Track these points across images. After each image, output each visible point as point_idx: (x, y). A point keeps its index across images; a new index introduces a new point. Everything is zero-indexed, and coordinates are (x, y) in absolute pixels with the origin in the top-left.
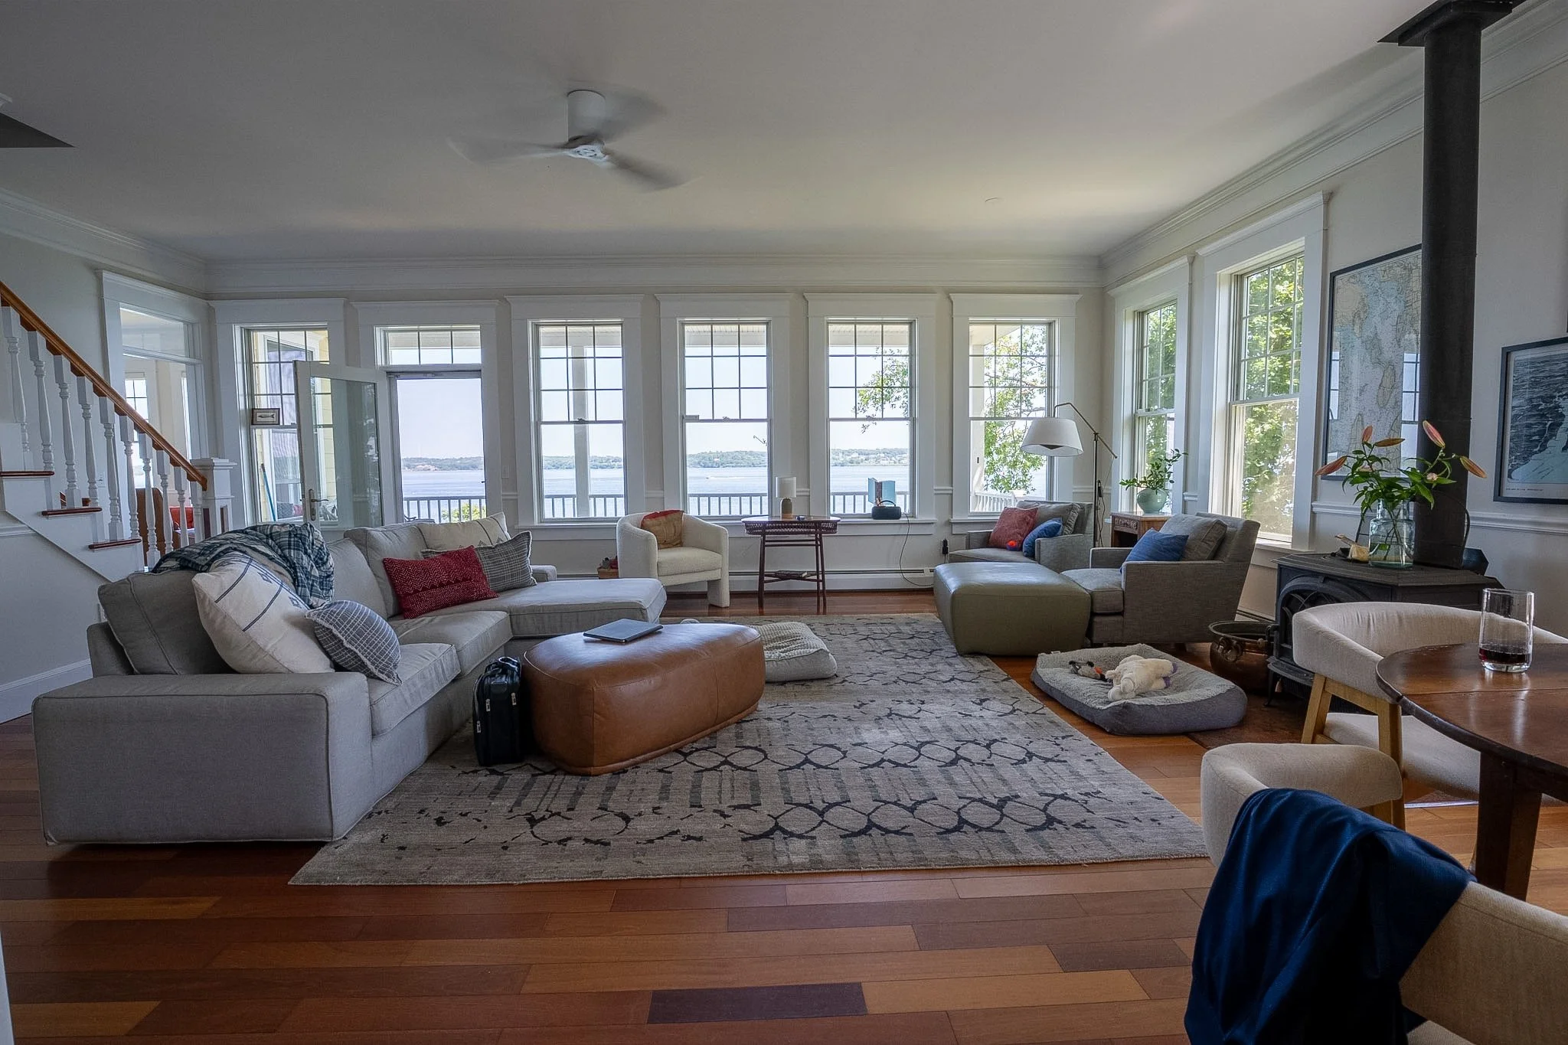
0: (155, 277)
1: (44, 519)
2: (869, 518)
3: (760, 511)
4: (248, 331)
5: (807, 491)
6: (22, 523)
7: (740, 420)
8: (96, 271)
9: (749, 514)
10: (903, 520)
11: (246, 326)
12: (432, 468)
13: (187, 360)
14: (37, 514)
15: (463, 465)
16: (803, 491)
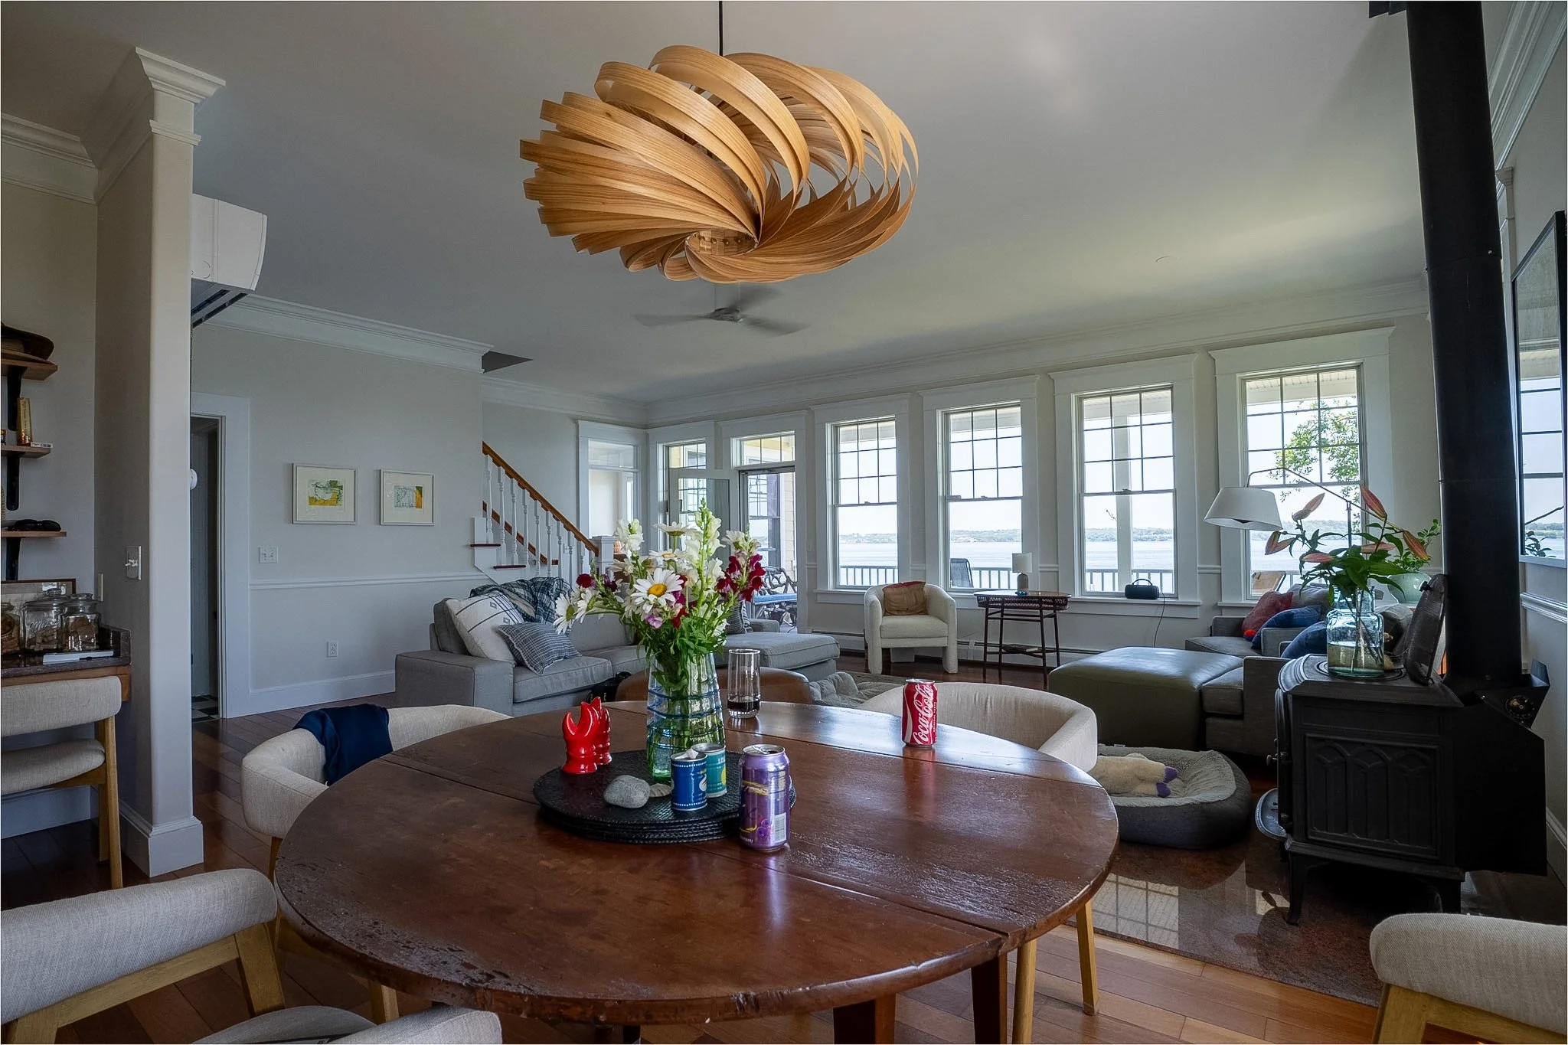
0: (615, 419)
1: (494, 571)
2: (1122, 597)
3: (1007, 586)
4: (668, 447)
5: (1056, 567)
6: (481, 571)
7: (998, 498)
8: (575, 421)
9: (988, 588)
10: (1160, 600)
11: (665, 444)
12: (972, 540)
13: (634, 470)
14: (491, 568)
15: (999, 538)
16: (1053, 567)
